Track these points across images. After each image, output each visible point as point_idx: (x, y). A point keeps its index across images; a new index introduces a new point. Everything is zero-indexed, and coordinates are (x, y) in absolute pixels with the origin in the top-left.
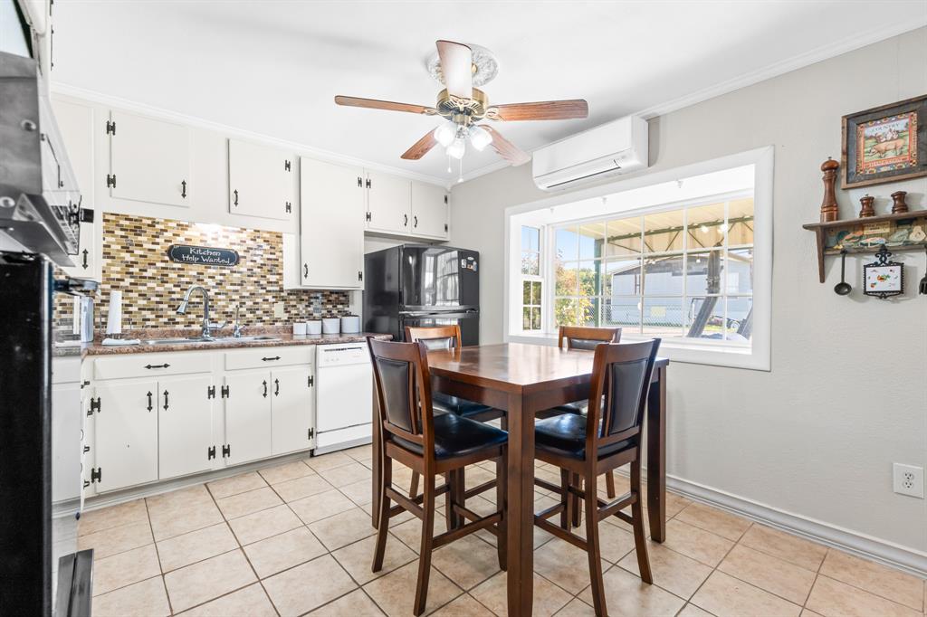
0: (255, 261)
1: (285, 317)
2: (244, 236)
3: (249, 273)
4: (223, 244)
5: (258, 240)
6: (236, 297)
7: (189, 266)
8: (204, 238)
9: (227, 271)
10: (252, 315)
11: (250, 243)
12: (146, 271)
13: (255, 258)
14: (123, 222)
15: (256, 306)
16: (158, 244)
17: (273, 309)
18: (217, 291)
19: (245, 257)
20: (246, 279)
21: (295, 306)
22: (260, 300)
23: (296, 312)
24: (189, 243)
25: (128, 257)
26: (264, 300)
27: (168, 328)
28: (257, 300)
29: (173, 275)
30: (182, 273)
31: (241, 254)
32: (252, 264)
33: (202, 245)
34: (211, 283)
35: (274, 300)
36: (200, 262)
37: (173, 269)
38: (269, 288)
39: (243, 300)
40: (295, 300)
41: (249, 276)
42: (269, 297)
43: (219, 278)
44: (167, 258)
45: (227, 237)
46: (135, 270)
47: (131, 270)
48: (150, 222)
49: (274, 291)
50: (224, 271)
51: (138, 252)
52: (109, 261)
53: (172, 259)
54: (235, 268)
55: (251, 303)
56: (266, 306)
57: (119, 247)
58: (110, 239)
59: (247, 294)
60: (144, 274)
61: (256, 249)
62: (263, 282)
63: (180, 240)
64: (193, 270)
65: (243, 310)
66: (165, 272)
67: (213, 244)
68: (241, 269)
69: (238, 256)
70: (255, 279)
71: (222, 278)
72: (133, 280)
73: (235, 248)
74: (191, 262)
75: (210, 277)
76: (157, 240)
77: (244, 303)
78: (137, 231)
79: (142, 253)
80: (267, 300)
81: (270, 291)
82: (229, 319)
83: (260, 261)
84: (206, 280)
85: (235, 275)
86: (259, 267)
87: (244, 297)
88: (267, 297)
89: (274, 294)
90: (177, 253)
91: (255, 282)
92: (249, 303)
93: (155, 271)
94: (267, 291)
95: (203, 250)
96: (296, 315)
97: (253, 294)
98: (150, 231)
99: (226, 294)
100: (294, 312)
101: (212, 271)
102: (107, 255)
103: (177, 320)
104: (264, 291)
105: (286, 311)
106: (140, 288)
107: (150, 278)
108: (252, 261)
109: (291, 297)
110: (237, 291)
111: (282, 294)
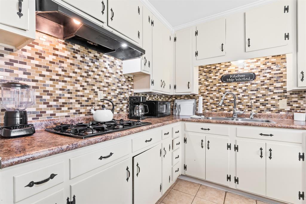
0: (266, 76)
1: (289, 108)
2: (258, 64)
3: (262, 83)
4: (247, 71)
5: (268, 64)
6: (254, 97)
7: (230, 84)
8: (237, 69)
9: (248, 84)
10: (263, 107)
11: (263, 67)
12: (212, 88)
13: (265, 75)
14: (205, 70)
15: (267, 102)
16: (217, 76)
17: (278, 104)
18: (243, 94)
19: (259, 75)
20: (260, 87)
21: (296, 102)
22: (269, 98)
23: (297, 105)
24: (230, 73)
25: (207, 83)
26: (271, 98)
27: (221, 112)
28: (267, 99)
29: (223, 89)
30: (227, 87)
31: (256, 74)
32: (264, 78)
33: (236, 73)
34: (240, 91)
35: (279, 98)
36: (235, 81)
37: (223, 86)
38: (275, 91)
39: (258, 99)
40: (296, 98)
41: (261, 85)
42: (276, 97)
43: (244, 88)
44: (221, 81)
45: (249, 66)
46: (209, 88)
47: (208, 88)
48: (214, 67)
49: (279, 93)
50: (247, 84)
51: (210, 80)
52: (201, 85)
53: (222, 82)
54: (253, 82)
55: (263, 100)
56: (273, 102)
57: (204, 80)
58: (201, 77)
59: (261, 95)
60: (212, 89)
61: (266, 69)
62: (271, 88)
63: (226, 73)
64: (232, 85)
65: (258, 104)
66: (220, 87)
67: (241, 71)
68: (257, 82)
69: (255, 75)
70: (266, 86)
71: (246, 88)
72: (208, 92)
73: (253, 71)
74: (230, 82)
75: (240, 88)
76: (217, 74)
77: (259, 100)
78: (210, 72)
79: (211, 81)
80: (274, 98)
81: (276, 93)
82: (249, 109)
83: (269, 76)
84: (238, 89)
85: (253, 85)
86: (268, 79)
87: (259, 97)
88: (274, 97)
89: (279, 95)
90: (225, 79)
91: (266, 88)
92: (262, 100)
93: (216, 88)
94: (274, 93)
95: (236, 75)
96: (297, 107)
97: (265, 95)
98: (214, 71)
99: (248, 96)
100: (295, 105)
101: (240, 85)
102: (200, 83)
103: (225, 108)
104: (272, 93)
105: (289, 104)
106: (211, 95)
107: (214, 91)
108: (264, 76)
109: (293, 96)
110: (254, 94)
111: (285, 94)
